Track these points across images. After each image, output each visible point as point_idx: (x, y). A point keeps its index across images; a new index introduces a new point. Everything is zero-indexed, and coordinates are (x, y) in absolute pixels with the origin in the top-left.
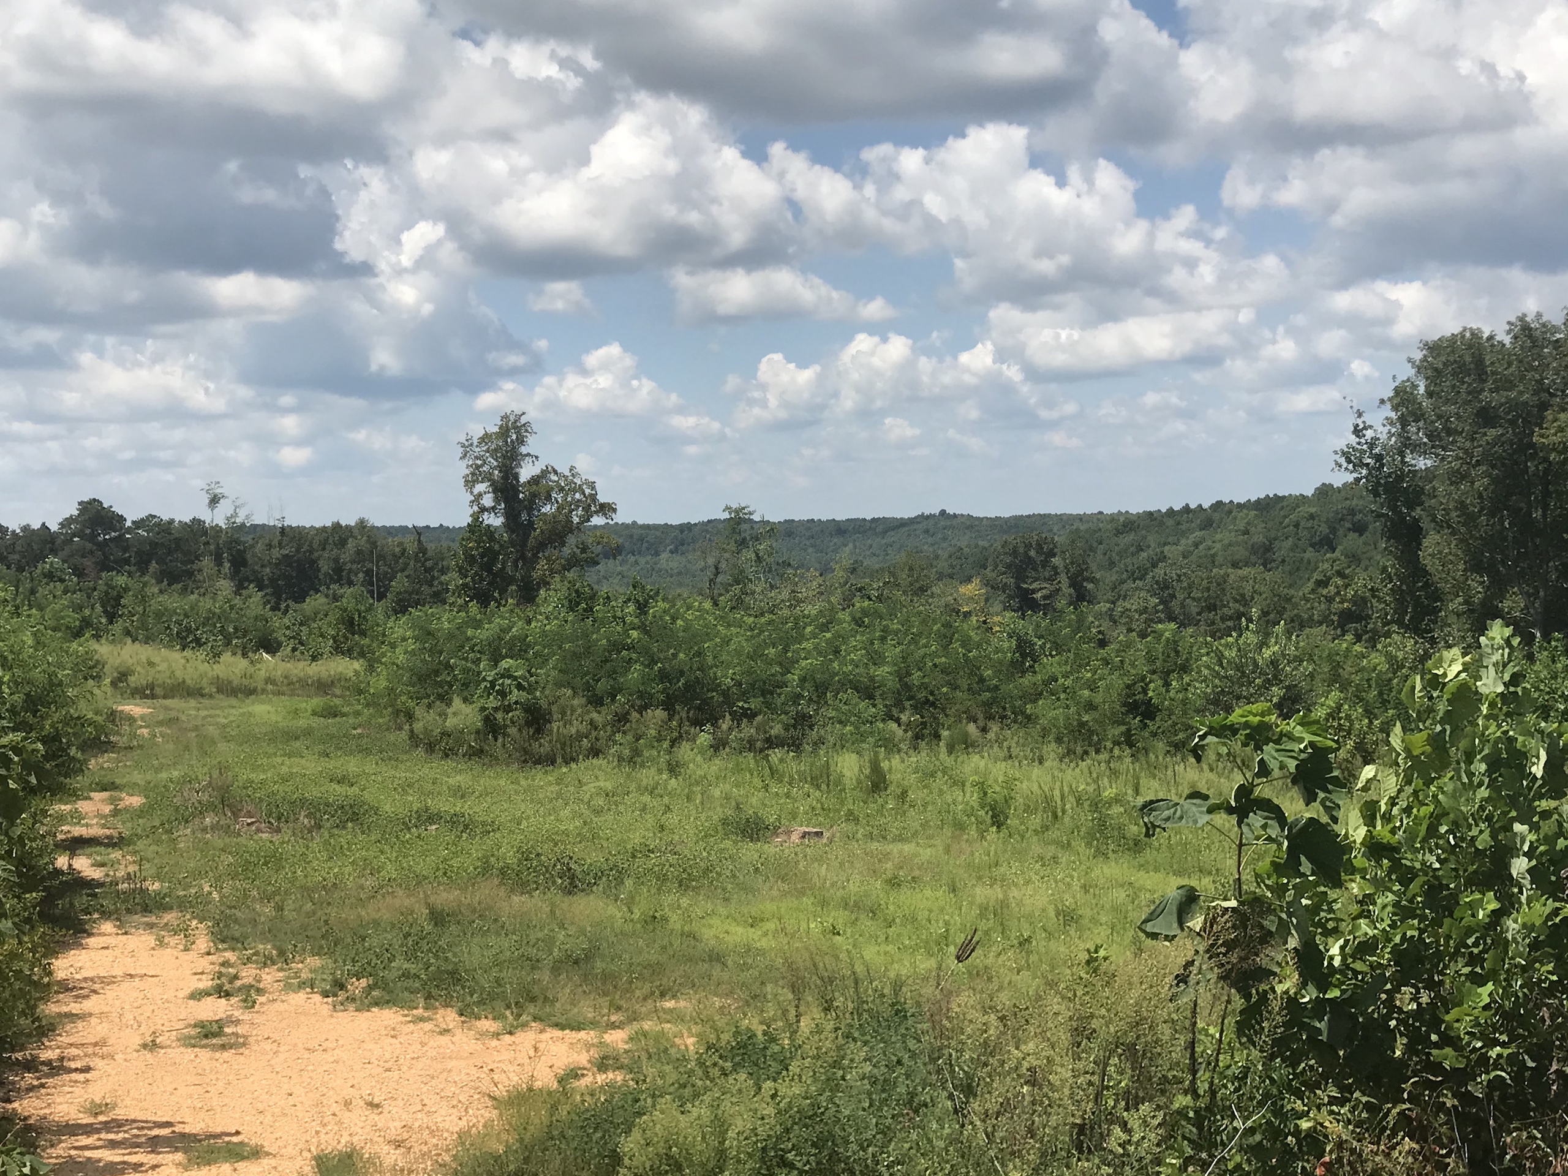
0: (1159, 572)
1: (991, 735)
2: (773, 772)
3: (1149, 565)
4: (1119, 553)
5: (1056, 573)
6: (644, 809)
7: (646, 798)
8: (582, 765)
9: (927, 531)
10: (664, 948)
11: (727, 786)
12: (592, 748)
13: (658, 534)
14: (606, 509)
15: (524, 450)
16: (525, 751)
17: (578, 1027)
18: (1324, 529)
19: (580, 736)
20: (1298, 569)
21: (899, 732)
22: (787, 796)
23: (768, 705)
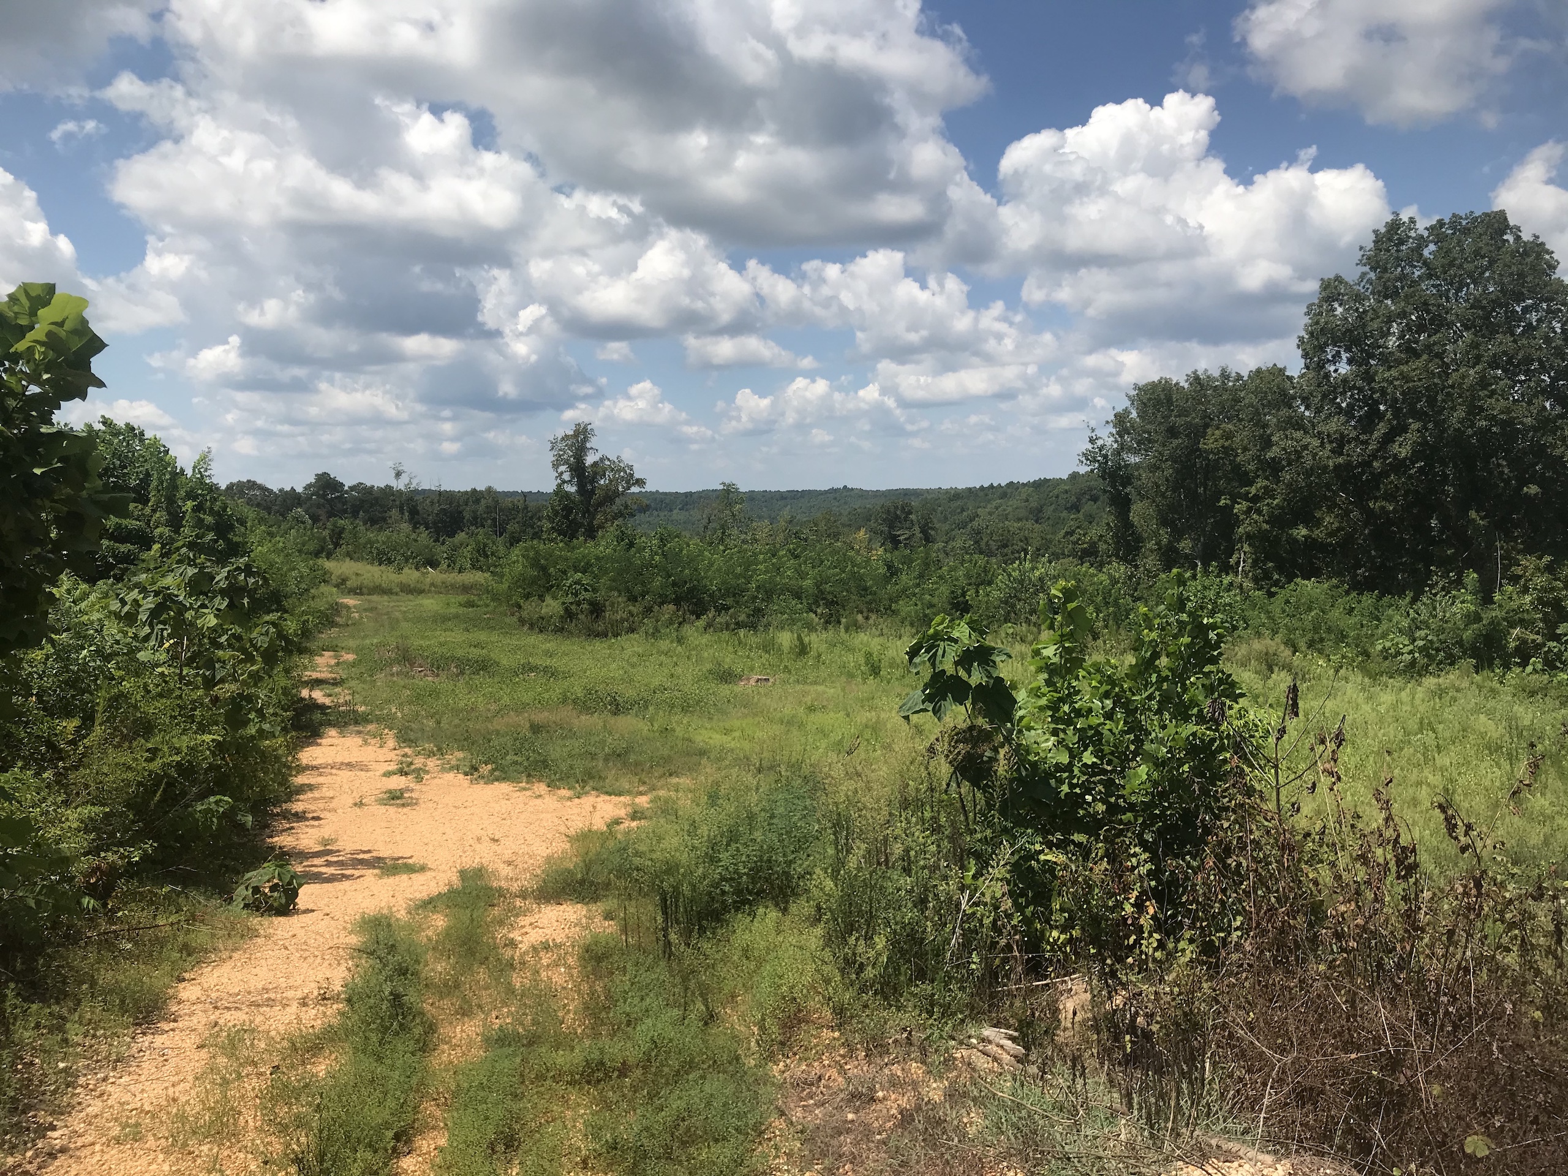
0: (975, 524)
1: (871, 621)
2: (740, 642)
3: (969, 520)
4: (950, 513)
5: (913, 525)
6: (661, 664)
8: (624, 638)
9: (835, 499)
10: (672, 747)
11: (713, 651)
12: (630, 628)
13: (672, 498)
14: (640, 482)
16: (589, 629)
17: (620, 794)
18: (1074, 499)
20: (1057, 523)
21: (816, 620)
22: (748, 657)
23: (737, 602)
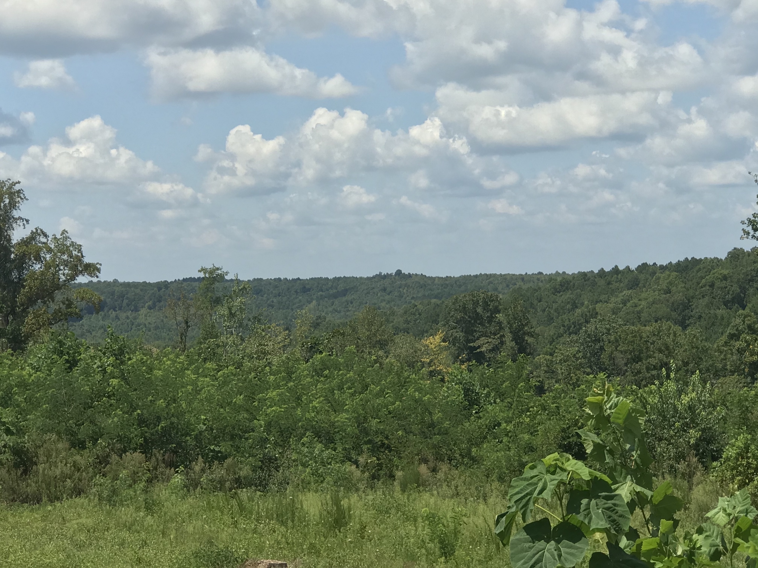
0: (591, 327)
1: (440, 475)
2: (242, 508)
3: (583, 320)
4: (556, 310)
5: (501, 328)
6: (122, 544)
7: (125, 534)
8: (66, 503)
9: (384, 290)
11: (200, 523)
12: (75, 487)
13: (138, 291)
14: (92, 269)
15: (16, 214)
16: (14, 491)
18: (736, 288)
19: (64, 477)
20: (713, 324)
21: (358, 473)
22: (255, 531)
23: (237, 449)
